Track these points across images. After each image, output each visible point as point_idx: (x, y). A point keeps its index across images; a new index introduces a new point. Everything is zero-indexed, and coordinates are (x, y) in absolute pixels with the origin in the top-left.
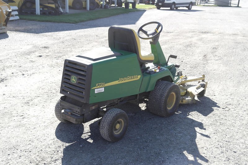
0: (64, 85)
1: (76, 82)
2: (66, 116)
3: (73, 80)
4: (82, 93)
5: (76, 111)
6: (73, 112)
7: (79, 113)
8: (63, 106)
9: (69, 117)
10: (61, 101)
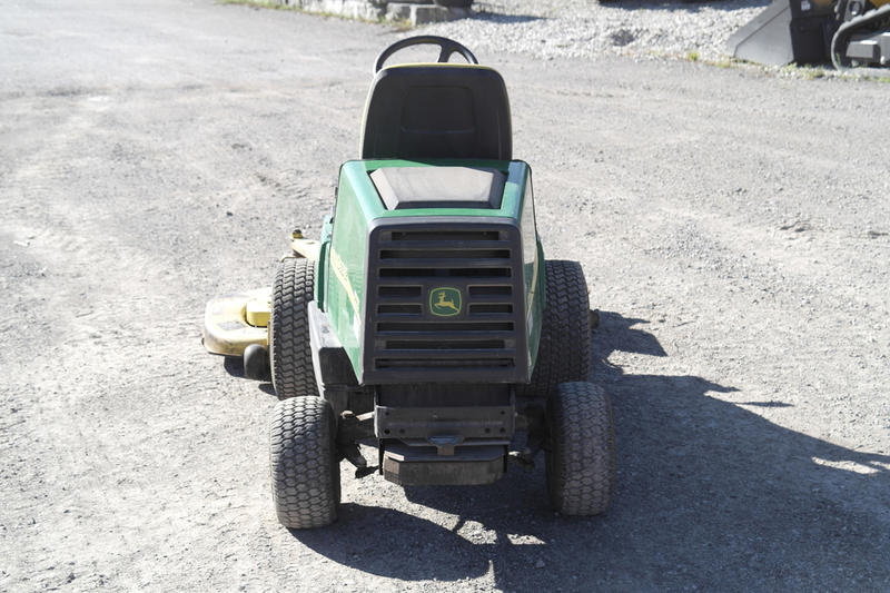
0: (381, 344)
1: (464, 309)
2: (430, 466)
3: (442, 303)
4: (501, 345)
5: (488, 430)
6: (467, 439)
7: (502, 430)
8: (402, 431)
9: (450, 467)
10: (387, 414)
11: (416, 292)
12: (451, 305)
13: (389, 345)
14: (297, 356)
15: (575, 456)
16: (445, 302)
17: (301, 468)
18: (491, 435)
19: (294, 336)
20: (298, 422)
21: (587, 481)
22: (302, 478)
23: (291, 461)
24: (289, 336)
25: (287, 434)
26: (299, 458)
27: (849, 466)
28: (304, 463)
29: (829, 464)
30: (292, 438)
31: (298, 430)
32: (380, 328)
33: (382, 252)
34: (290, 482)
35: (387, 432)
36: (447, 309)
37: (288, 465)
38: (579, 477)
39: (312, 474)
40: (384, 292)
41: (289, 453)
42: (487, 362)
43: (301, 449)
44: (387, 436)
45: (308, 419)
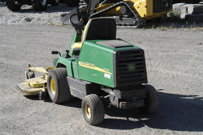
0: (119, 78)
1: (135, 69)
2: (132, 104)
3: (131, 67)
4: (142, 75)
5: (142, 94)
6: (138, 97)
7: (144, 94)
8: (126, 97)
9: (135, 103)
10: (123, 93)
11: (125, 65)
12: (133, 68)
13: (121, 78)
14: (64, 90)
15: (153, 99)
16: (132, 67)
17: (99, 109)
18: (142, 95)
19: (63, 85)
20: (96, 99)
21: (155, 104)
22: (100, 111)
23: (97, 108)
24: (62, 85)
25: (94, 102)
26: (99, 107)
27: (186, 98)
28: (100, 108)
29: (184, 98)
30: (96, 103)
31: (96, 101)
32: (119, 74)
33: (118, 57)
34: (97, 113)
35: (123, 97)
36: (132, 69)
37: (96, 109)
38: (154, 104)
39: (102, 110)
40: (119, 66)
41: (96, 106)
42: (139, 80)
43: (98, 105)
44: (123, 98)
45: (97, 98)
